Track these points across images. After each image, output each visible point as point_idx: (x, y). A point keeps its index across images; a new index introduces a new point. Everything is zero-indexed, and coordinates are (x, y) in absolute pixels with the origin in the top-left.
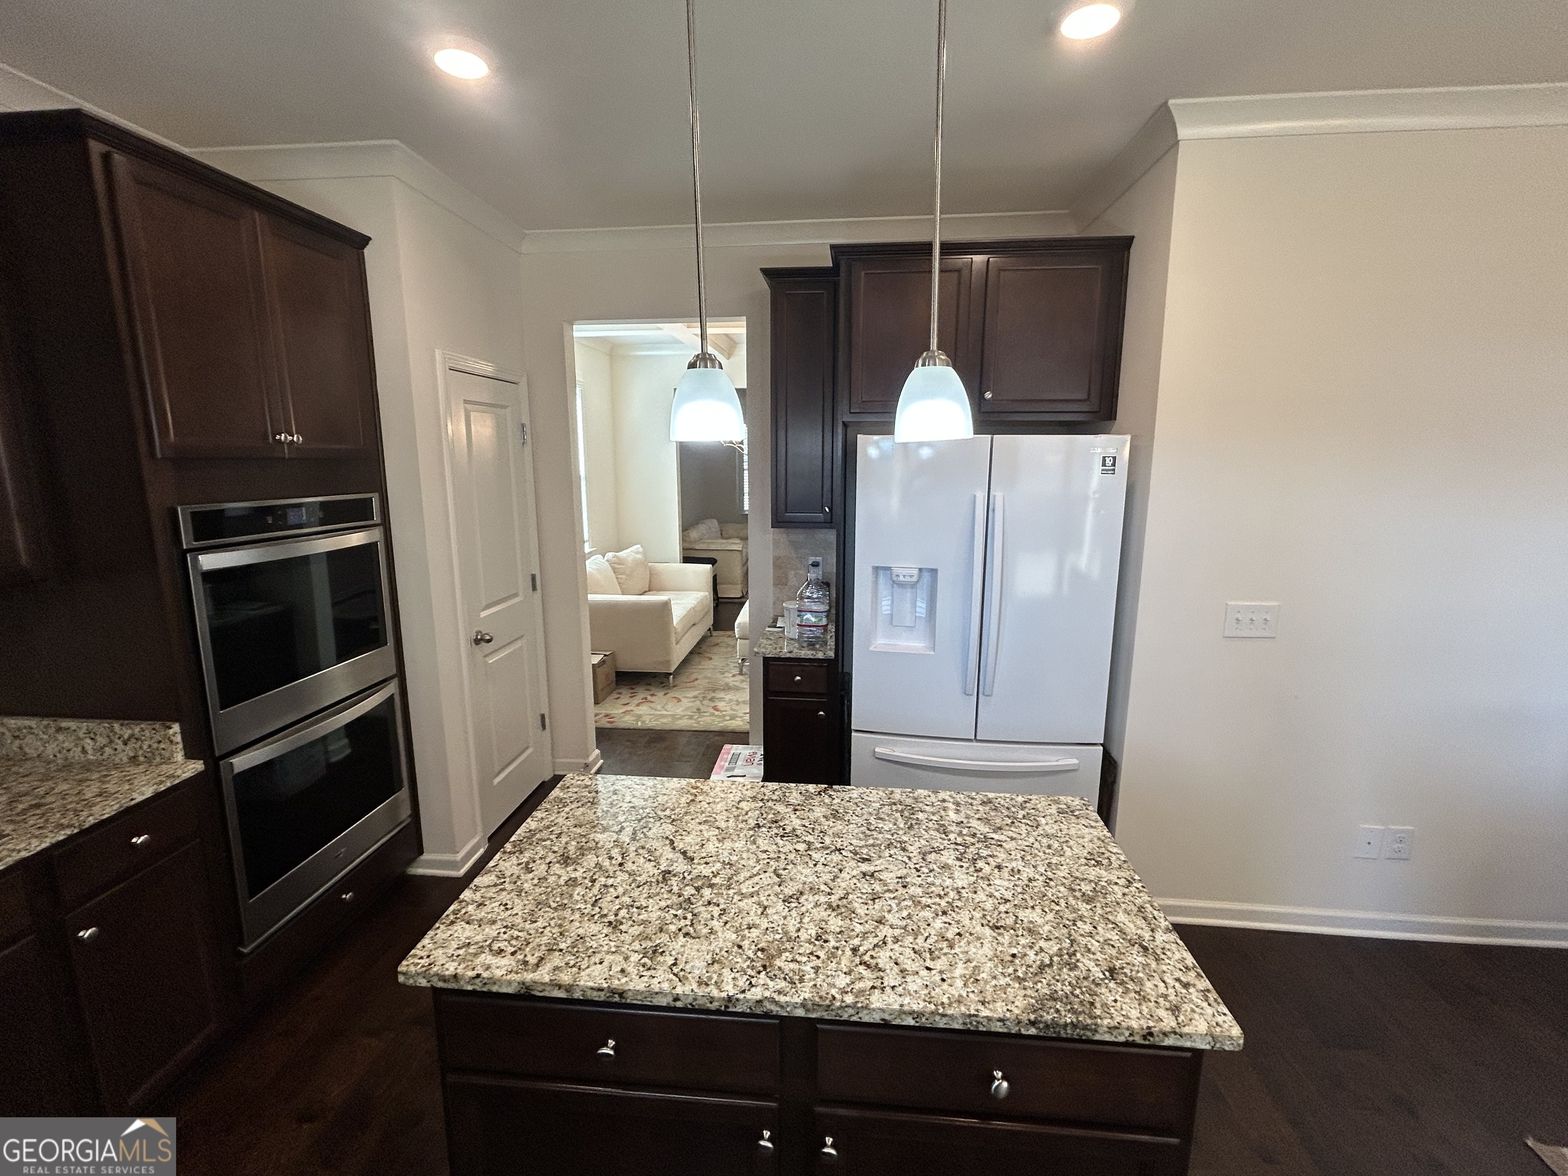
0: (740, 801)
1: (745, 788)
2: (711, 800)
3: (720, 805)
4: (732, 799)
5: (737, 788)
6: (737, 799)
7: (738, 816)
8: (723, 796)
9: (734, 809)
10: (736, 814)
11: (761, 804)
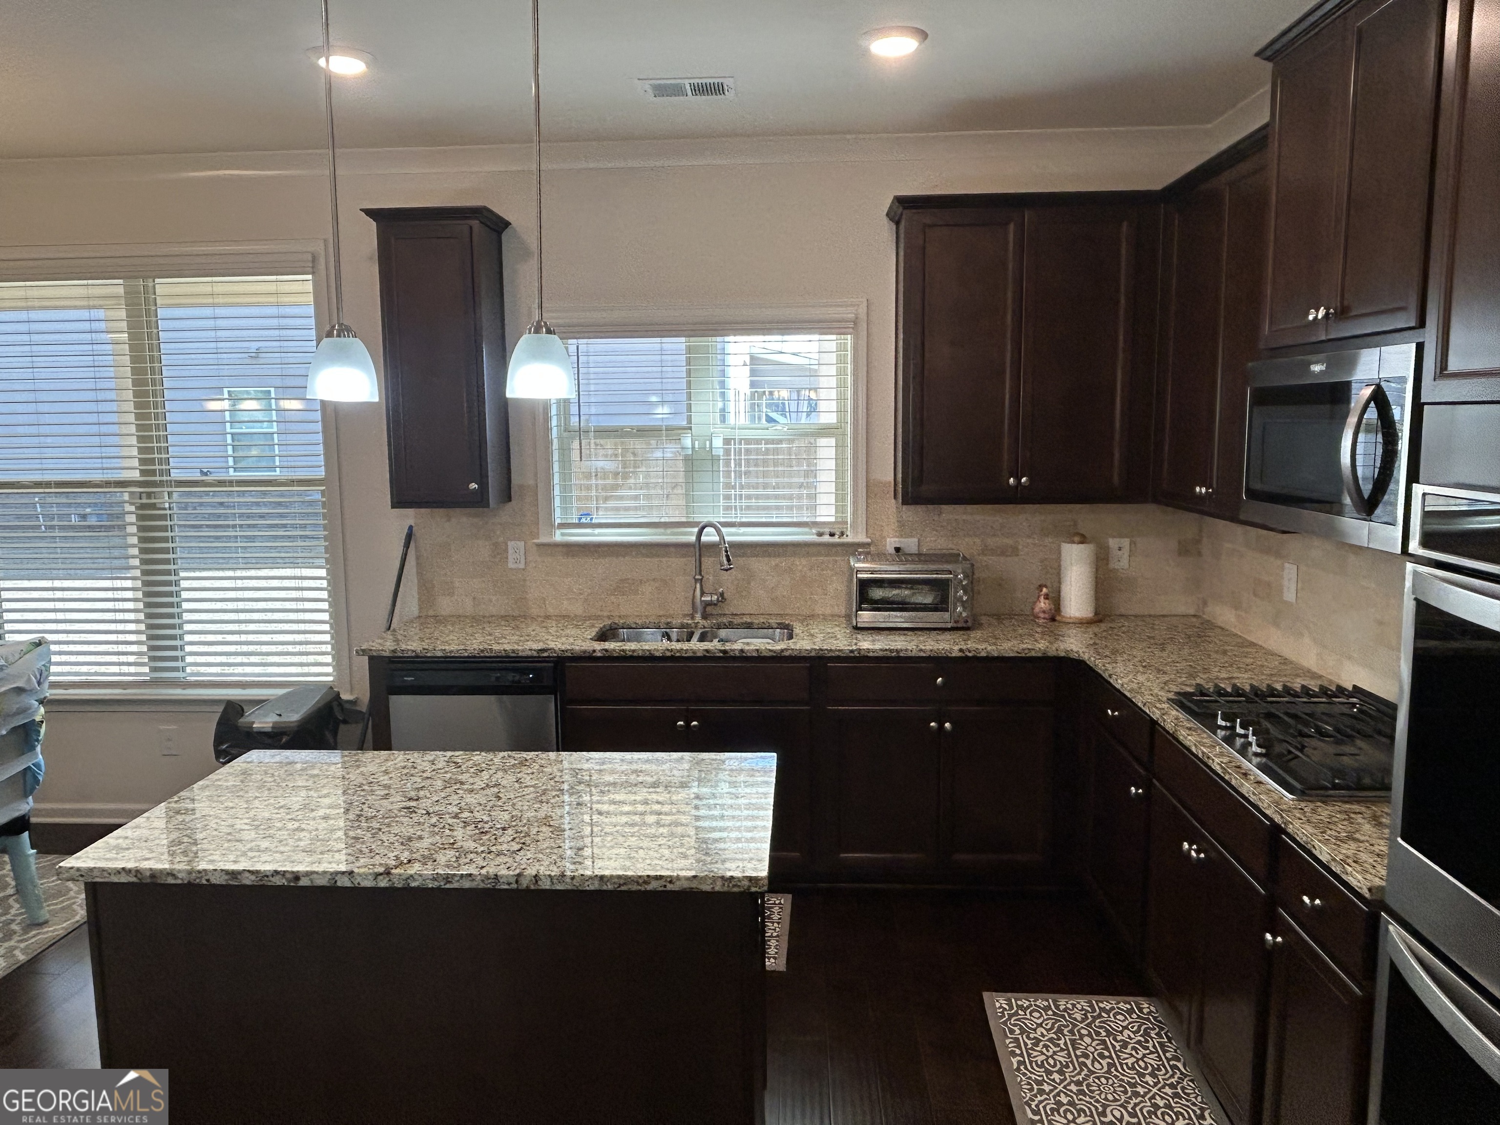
0: (519, 850)
1: (508, 865)
2: (556, 851)
3: (544, 846)
4: (528, 853)
5: (520, 864)
6: (522, 853)
7: (525, 837)
8: (541, 856)
9: (528, 842)
10: (528, 838)
11: (493, 849)
